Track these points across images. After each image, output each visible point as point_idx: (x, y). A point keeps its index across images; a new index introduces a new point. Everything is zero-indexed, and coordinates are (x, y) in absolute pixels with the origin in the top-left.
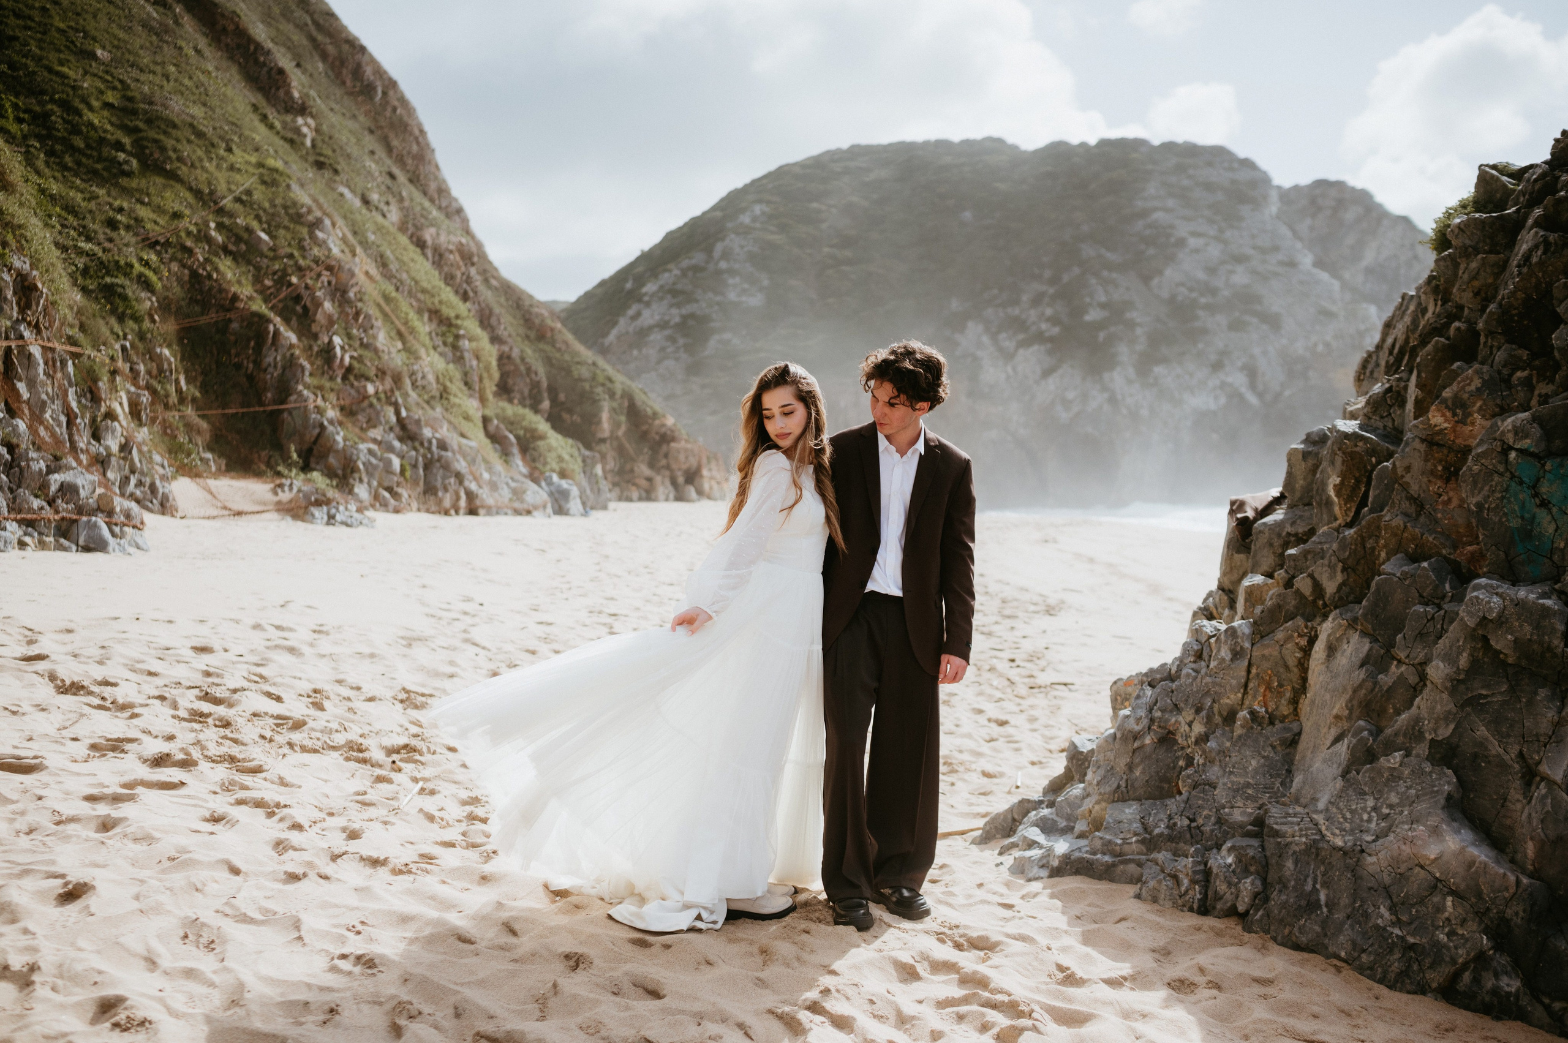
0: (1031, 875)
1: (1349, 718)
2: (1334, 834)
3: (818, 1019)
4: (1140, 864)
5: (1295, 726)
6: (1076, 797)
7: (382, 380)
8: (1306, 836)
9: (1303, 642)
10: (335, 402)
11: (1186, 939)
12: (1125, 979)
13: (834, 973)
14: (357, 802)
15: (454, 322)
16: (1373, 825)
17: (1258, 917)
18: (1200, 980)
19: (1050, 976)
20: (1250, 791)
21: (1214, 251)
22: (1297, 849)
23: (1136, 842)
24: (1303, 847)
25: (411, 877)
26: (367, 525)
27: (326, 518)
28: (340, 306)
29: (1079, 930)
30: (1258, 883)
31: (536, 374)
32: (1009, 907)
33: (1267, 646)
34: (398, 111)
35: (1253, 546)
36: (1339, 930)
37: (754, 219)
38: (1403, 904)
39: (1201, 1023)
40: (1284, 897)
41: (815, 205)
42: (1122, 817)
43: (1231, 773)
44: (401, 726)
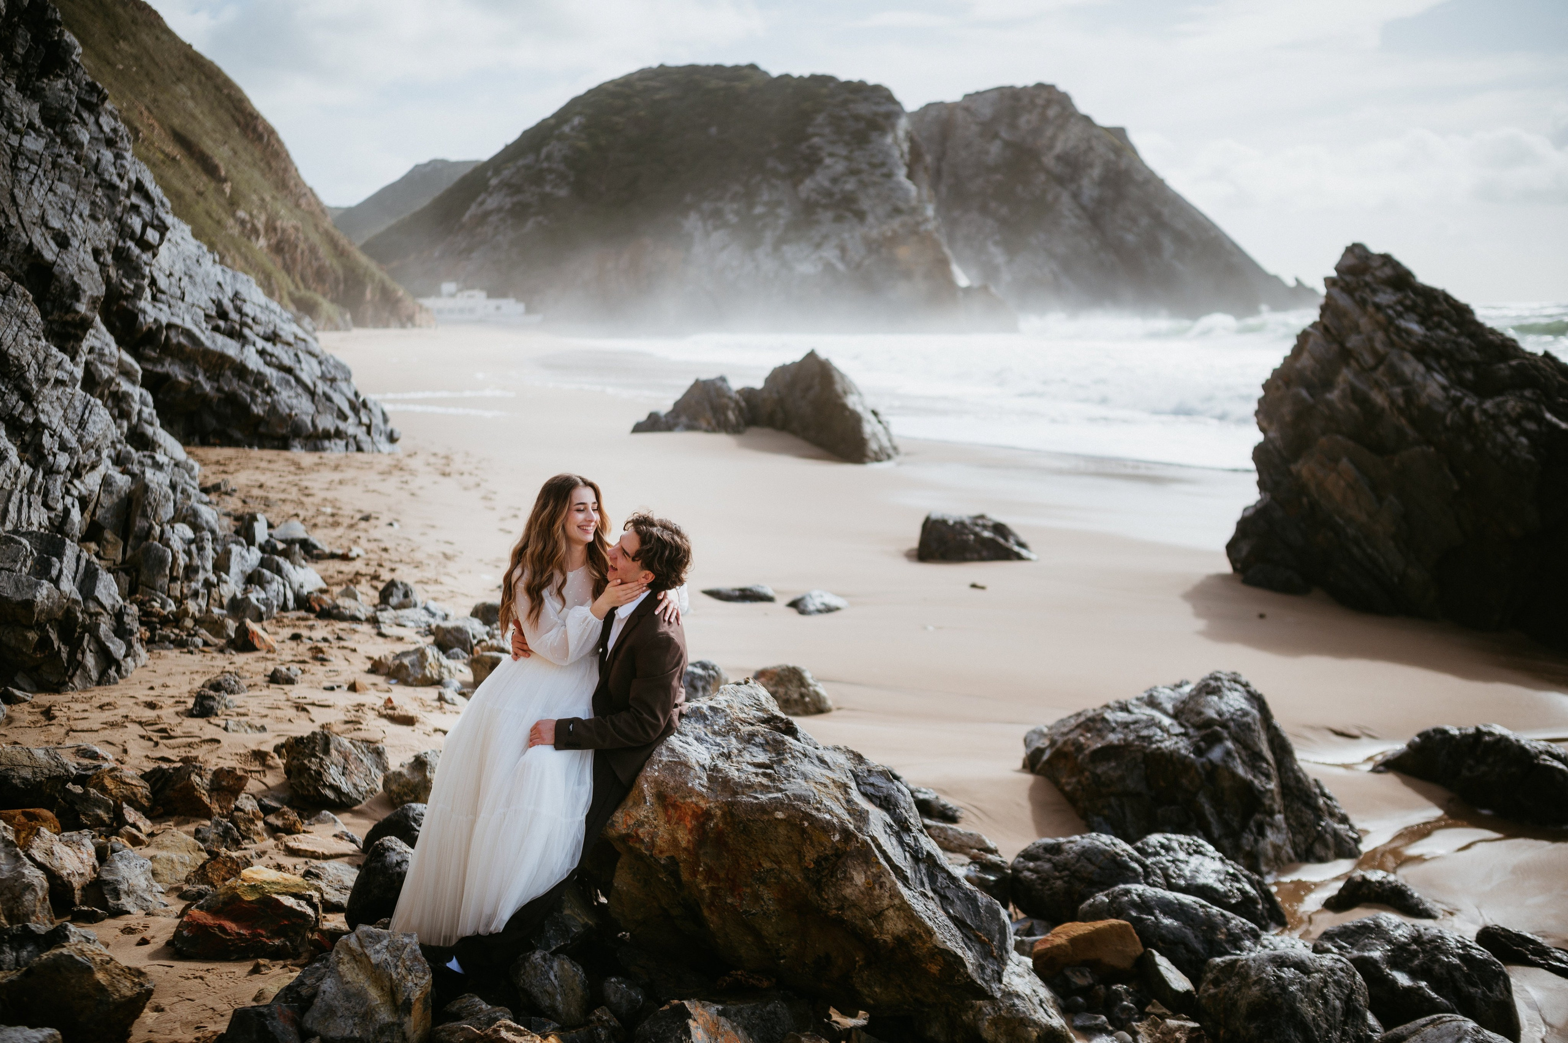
37: (573, 129)
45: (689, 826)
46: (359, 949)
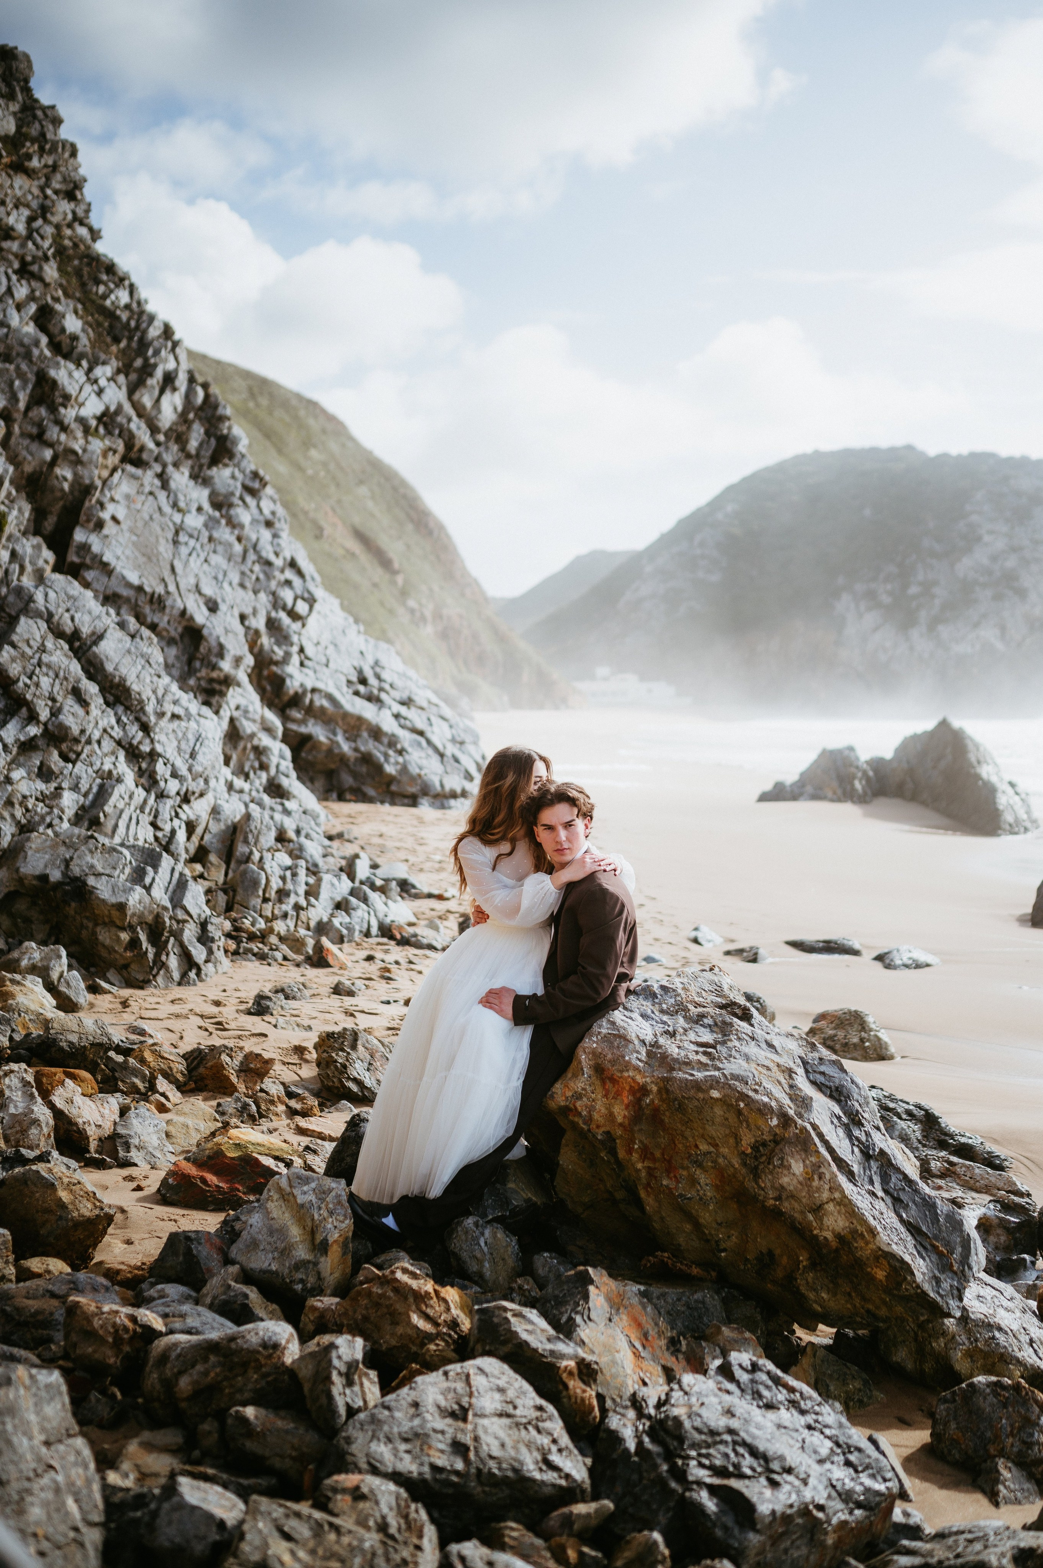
45: (626, 1101)
46: (288, 1189)
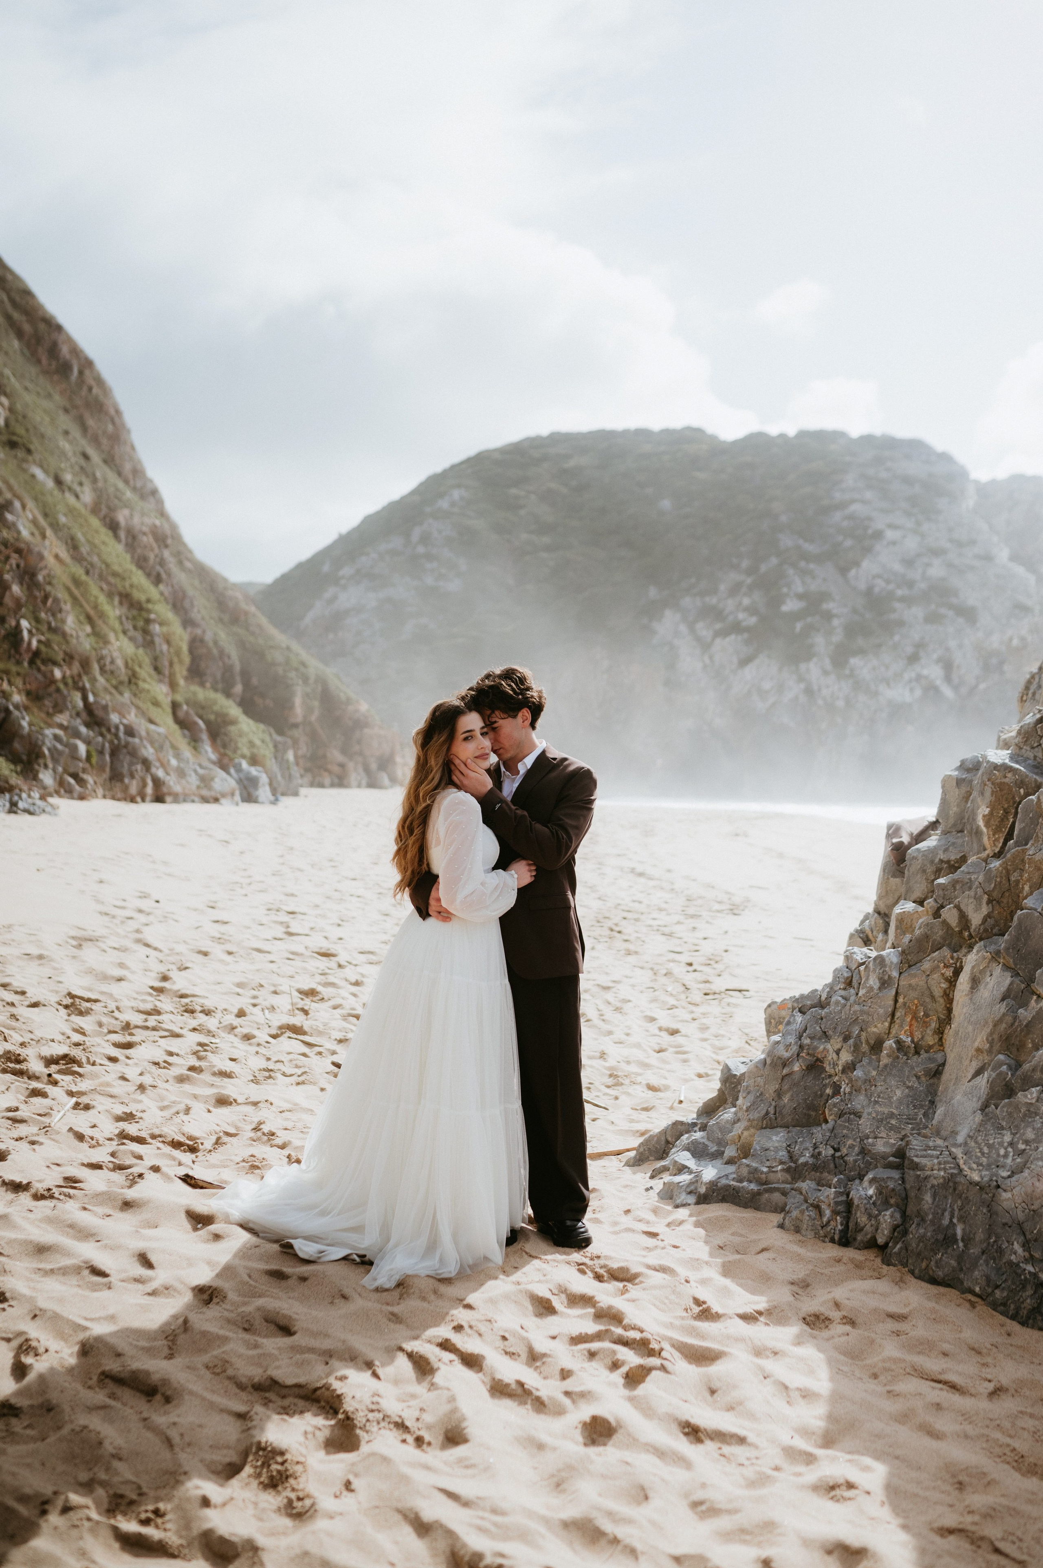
0: (678, 1201)
1: (990, 1051)
2: (971, 1169)
3: (447, 1356)
4: (784, 1193)
5: (939, 1057)
6: (727, 1121)
7: (70, 665)
8: (945, 1169)
9: (949, 973)
10: (21, 686)
11: (826, 1271)
12: (760, 1313)
13: (469, 1307)
14: (8, 1118)
15: (145, 605)
16: (1009, 1161)
17: (896, 1250)
18: (835, 1315)
19: (686, 1310)
20: (893, 1122)
21: (911, 544)
22: (935, 1182)
23: (783, 1170)
24: (941, 1181)
25: (54, 1201)
26: (49, 813)
27: (8, 805)
28: (29, 588)
29: (719, 1260)
30: (898, 1216)
31: (229, 657)
32: (654, 1235)
33: (915, 976)
34: (95, 390)
35: (906, 872)
36: (975, 1265)
37: (453, 504)
38: (1036, 1240)
39: (830, 1361)
40: (922, 1231)
41: (514, 491)
42: (769, 1145)
43: (876, 1102)
44: (63, 1034)
